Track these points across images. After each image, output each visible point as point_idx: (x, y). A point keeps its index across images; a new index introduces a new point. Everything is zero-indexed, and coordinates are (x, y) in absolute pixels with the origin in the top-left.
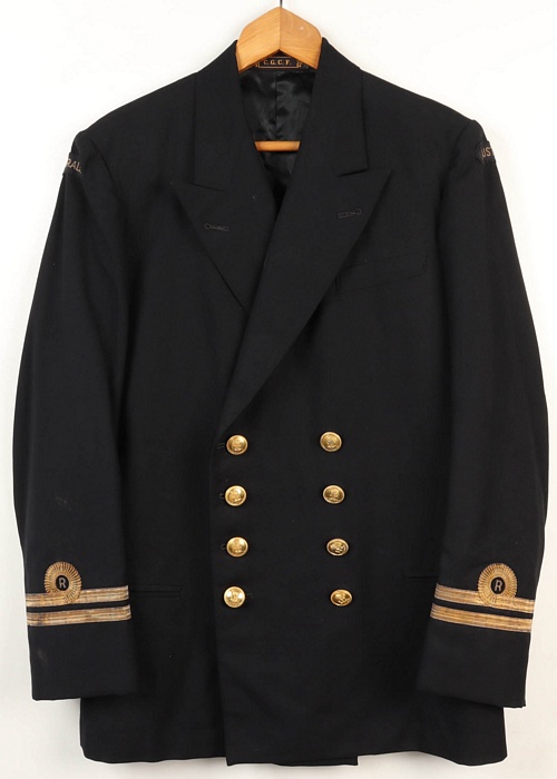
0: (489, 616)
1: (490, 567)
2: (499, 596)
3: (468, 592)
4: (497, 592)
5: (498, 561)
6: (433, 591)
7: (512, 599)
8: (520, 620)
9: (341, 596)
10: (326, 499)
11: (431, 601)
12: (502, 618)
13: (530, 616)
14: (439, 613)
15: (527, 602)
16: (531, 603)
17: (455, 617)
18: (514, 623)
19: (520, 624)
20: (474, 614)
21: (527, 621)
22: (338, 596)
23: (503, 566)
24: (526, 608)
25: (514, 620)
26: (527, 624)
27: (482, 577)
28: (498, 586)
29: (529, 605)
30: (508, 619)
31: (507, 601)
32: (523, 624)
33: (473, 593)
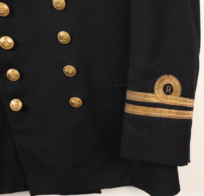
0: (163, 109)
1: (163, 77)
2: (169, 96)
3: (147, 94)
4: (168, 94)
5: (168, 73)
6: (125, 95)
7: (178, 98)
8: (184, 112)
9: (76, 101)
10: (60, 40)
11: (124, 101)
12: (173, 111)
13: (191, 109)
14: (130, 109)
15: (189, 100)
16: (192, 101)
17: (141, 111)
18: (180, 114)
19: (183, 114)
20: (153, 109)
21: (189, 112)
22: (73, 101)
23: (171, 76)
24: (188, 104)
25: (181, 112)
26: (189, 114)
27: (157, 83)
28: (168, 90)
29: (190, 102)
30: (176, 111)
31: (175, 99)
32: (186, 114)
33: (151, 95)
